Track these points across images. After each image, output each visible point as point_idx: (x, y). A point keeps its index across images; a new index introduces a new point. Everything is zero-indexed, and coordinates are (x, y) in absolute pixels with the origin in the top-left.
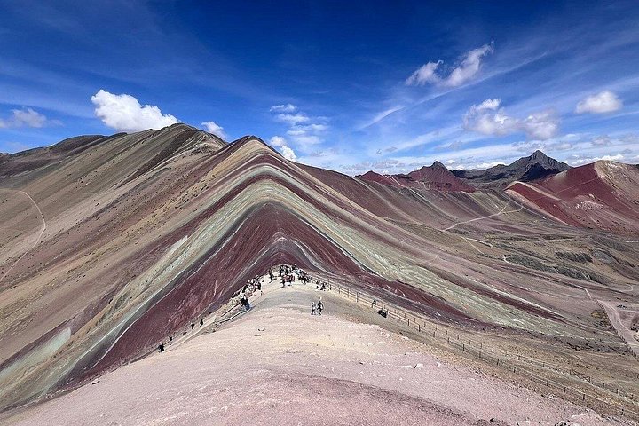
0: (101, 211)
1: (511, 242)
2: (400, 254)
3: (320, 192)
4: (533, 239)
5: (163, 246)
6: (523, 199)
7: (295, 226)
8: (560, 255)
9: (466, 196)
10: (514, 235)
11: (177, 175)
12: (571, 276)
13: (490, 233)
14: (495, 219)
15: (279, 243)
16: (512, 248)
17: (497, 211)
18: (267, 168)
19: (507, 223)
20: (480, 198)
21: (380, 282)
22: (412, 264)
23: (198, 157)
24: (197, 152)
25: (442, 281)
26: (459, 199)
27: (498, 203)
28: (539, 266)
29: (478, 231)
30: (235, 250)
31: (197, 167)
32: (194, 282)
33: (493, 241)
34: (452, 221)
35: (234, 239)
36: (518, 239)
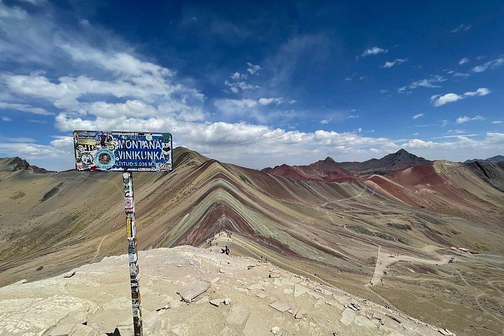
0: (149, 195)
1: (359, 215)
2: (275, 225)
3: (244, 192)
4: (374, 214)
5: (180, 217)
6: (377, 186)
7: (230, 212)
8: (390, 225)
9: (337, 185)
10: (362, 211)
11: (181, 179)
12: (385, 238)
13: (347, 209)
14: (354, 200)
15: (223, 220)
16: (358, 219)
17: (356, 195)
18: (221, 181)
19: (360, 202)
20: (346, 186)
21: (262, 238)
22: (279, 229)
23: (190, 167)
24: (188, 165)
25: (292, 238)
26: (332, 187)
27: (357, 189)
28: (366, 232)
29: (340, 208)
31: (189, 176)
33: (347, 214)
34: (325, 201)
35: (206, 217)
36: (364, 214)
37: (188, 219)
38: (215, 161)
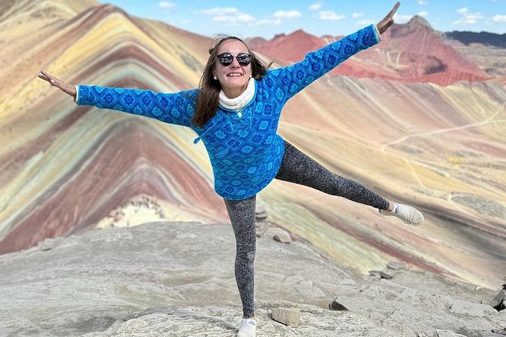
1: (485, 170)
5: (17, 161)
7: (159, 151)
9: (435, 92)
10: (494, 159)
11: (16, 54)
13: (458, 154)
14: (475, 131)
15: (141, 172)
16: (484, 181)
17: (481, 118)
18: (133, 67)
19: (492, 139)
20: (459, 96)
22: (287, 200)
23: (39, 23)
24: (37, 15)
26: (424, 95)
27: (486, 105)
29: (439, 150)
30: (95, 174)
32: (54, 205)
33: (456, 167)
34: (401, 131)
35: (94, 162)
36: (497, 167)
37: (40, 166)
38: (116, 9)
